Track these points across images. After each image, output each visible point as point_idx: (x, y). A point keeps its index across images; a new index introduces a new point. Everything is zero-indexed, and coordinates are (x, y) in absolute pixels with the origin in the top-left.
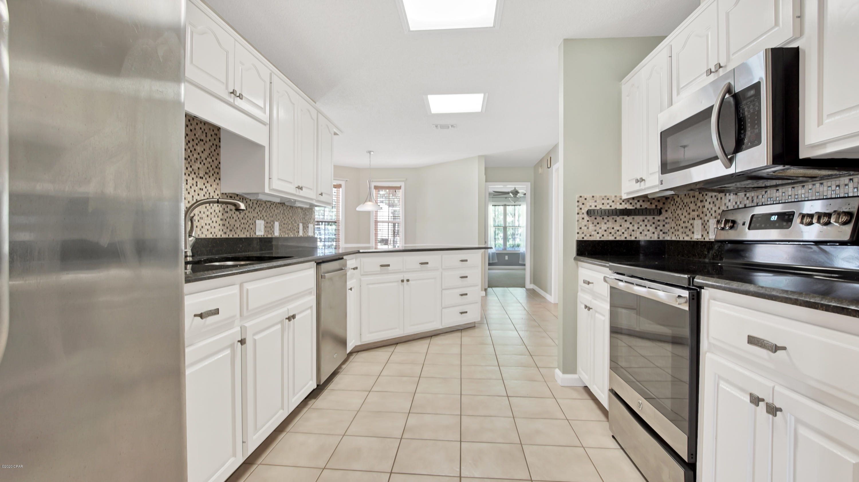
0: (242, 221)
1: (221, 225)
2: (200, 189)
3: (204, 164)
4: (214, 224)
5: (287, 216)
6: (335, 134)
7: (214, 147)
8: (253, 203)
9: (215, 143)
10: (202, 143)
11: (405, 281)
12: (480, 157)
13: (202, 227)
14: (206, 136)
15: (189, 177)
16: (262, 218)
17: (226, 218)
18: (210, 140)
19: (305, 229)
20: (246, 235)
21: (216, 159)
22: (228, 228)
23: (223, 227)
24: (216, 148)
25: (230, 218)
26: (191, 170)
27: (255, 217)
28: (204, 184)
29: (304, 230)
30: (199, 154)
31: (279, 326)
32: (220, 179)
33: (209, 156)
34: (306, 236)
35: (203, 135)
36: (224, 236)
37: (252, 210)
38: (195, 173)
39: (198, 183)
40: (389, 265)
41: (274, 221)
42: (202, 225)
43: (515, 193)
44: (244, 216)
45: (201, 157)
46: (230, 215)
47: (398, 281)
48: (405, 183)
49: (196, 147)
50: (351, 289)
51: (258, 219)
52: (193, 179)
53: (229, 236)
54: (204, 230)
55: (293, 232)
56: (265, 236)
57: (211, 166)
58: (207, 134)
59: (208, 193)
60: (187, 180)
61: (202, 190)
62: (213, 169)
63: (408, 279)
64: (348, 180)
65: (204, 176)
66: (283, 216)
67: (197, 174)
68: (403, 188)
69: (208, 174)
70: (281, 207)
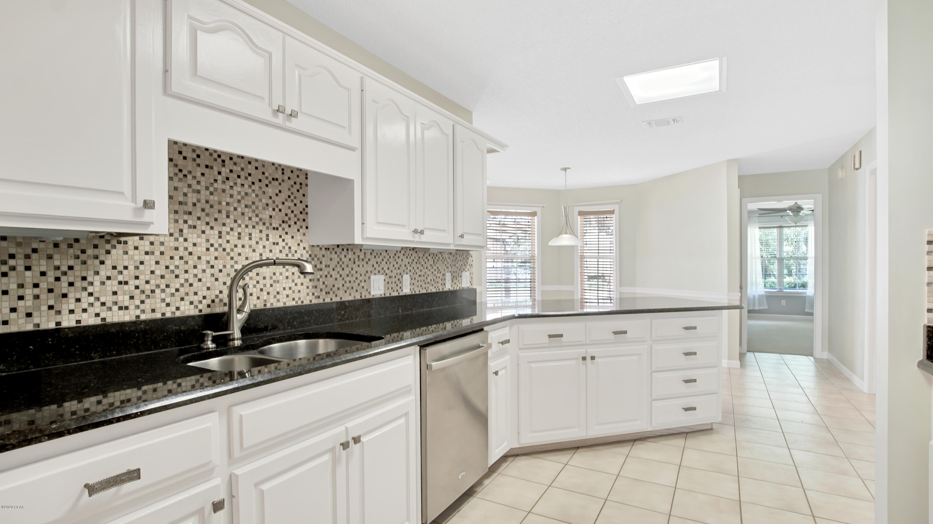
0: (347, 279)
1: (310, 287)
2: (274, 243)
3: (280, 210)
4: (299, 287)
5: (425, 266)
6: (491, 151)
7: (297, 186)
8: (365, 253)
9: (298, 181)
10: (277, 183)
11: (588, 359)
12: (730, 162)
13: (278, 293)
14: (283, 173)
15: (254, 230)
16: (382, 271)
17: (319, 277)
18: (289, 178)
19: (456, 279)
20: (355, 297)
21: (301, 202)
22: (323, 290)
23: (313, 290)
24: (301, 188)
25: (326, 276)
26: (257, 219)
27: (369, 272)
28: (280, 237)
29: (455, 281)
30: (271, 198)
31: (327, 457)
32: (307, 228)
33: (289, 199)
34: (458, 288)
35: (277, 173)
36: (315, 301)
37: (364, 263)
38: (264, 224)
39: (270, 236)
40: (561, 336)
41: (402, 274)
42: (278, 290)
43: (797, 209)
44: (350, 272)
45: (274, 202)
46: (326, 273)
47: (577, 359)
48: (619, 205)
49: (265, 189)
50: (496, 373)
51: (375, 274)
52: (261, 231)
53: (324, 300)
54: (281, 296)
55: (435, 285)
56: (388, 295)
57: (292, 212)
58: (285, 170)
59: (287, 248)
60: (250, 234)
61: (278, 244)
62: (295, 216)
63: (593, 355)
64: (545, 205)
65: (280, 225)
66: (418, 265)
67: (267, 224)
68: (616, 212)
69: (287, 222)
70: (413, 255)
